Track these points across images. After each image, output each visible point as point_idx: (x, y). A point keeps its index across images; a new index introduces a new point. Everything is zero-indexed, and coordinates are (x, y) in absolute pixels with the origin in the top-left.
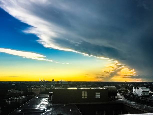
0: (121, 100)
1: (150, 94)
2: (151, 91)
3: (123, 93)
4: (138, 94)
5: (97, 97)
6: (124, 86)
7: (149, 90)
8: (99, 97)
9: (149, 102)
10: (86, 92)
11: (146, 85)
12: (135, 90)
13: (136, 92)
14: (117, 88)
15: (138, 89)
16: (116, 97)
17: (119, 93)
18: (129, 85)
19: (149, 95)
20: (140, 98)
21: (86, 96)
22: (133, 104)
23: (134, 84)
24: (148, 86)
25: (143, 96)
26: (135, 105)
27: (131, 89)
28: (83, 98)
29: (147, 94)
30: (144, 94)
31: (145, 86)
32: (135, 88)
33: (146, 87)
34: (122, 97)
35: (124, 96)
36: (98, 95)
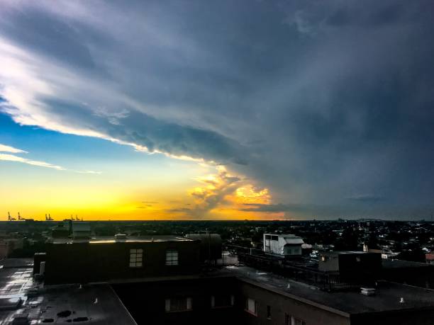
0: (233, 267)
1: (303, 250)
2: (306, 242)
3: (239, 250)
4: (274, 251)
5: (169, 263)
6: (241, 231)
7: (301, 241)
8: (176, 263)
9: (301, 272)
10: (141, 251)
11: (296, 229)
12: (267, 241)
13: (269, 247)
14: (223, 237)
15: (276, 239)
16: (220, 261)
17: (228, 250)
18: (255, 229)
19: (300, 253)
20: (280, 262)
21: (141, 260)
22: (261, 278)
23: (265, 226)
24: (300, 231)
25: (287, 257)
26: (265, 279)
27: (258, 239)
28: (132, 265)
29: (297, 251)
30: (289, 251)
31: (293, 232)
32: (268, 238)
33: (293, 235)
34: (235, 260)
35: (240, 259)
36: (173, 258)
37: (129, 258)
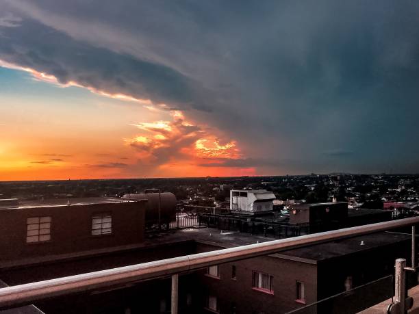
0: (191, 230)
1: (274, 206)
2: (278, 198)
3: (198, 211)
4: (243, 209)
5: (96, 233)
6: (202, 190)
7: (273, 196)
8: (109, 231)
9: (271, 228)
10: (48, 219)
11: (267, 185)
12: (235, 198)
13: (237, 205)
14: (179, 198)
15: (245, 195)
16: (173, 225)
17: (184, 212)
18: (219, 187)
19: (272, 209)
20: (248, 220)
21: (48, 231)
22: (226, 238)
23: (232, 183)
24: (272, 187)
25: (256, 215)
26: (231, 239)
27: (223, 197)
28: (29, 240)
29: (267, 206)
30: (260, 208)
31: (264, 187)
32: (236, 194)
33: (265, 191)
34: (195, 222)
35: (201, 220)
36: (103, 226)
37: (25, 231)
